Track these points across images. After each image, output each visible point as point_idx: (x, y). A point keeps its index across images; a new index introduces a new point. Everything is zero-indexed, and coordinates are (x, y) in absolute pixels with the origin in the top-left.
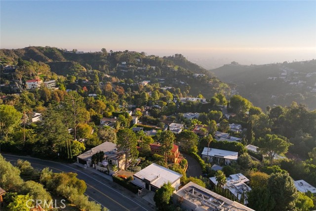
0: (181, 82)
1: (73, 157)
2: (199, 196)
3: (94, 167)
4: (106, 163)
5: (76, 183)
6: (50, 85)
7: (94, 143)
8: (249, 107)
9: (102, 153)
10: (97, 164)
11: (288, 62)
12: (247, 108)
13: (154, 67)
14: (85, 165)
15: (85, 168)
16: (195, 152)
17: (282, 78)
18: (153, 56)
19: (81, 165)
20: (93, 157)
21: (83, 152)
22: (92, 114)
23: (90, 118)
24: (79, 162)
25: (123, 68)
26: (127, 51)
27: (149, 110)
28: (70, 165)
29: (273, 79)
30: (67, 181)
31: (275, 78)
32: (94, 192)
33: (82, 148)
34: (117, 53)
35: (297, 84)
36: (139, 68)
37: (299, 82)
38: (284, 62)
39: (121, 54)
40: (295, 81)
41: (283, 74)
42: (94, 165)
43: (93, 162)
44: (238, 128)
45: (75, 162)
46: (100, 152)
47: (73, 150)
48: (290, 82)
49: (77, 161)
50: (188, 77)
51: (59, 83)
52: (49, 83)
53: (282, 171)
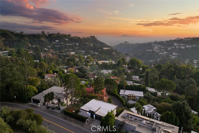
0: (95, 53)
1: (28, 98)
2: (135, 119)
3: (46, 104)
4: (56, 101)
5: (34, 117)
6: (4, 54)
7: (44, 87)
8: (142, 65)
9: (52, 94)
10: (49, 102)
11: (157, 42)
12: (141, 66)
13: (77, 44)
14: (39, 103)
15: (39, 106)
16: (115, 92)
17: (155, 50)
18: (76, 37)
19: (35, 104)
20: (46, 97)
21: (36, 94)
22: (38, 72)
23: (37, 74)
24: (33, 102)
25: (57, 44)
26: (59, 33)
27: (78, 69)
28: (26, 104)
29: (150, 51)
30: (26, 116)
31: (151, 50)
32: (49, 124)
33: (35, 91)
34: (52, 34)
35: (164, 54)
36: (68, 44)
37: (165, 53)
38: (155, 41)
39: (55, 35)
40: (162, 52)
41: (155, 48)
42: (46, 103)
43: (45, 101)
44: (138, 78)
45: (29, 102)
46: (51, 93)
47: (28, 93)
48: (159, 52)
49: (31, 101)
50: (100, 50)
51: (11, 53)
52: (4, 53)
53: (173, 101)
